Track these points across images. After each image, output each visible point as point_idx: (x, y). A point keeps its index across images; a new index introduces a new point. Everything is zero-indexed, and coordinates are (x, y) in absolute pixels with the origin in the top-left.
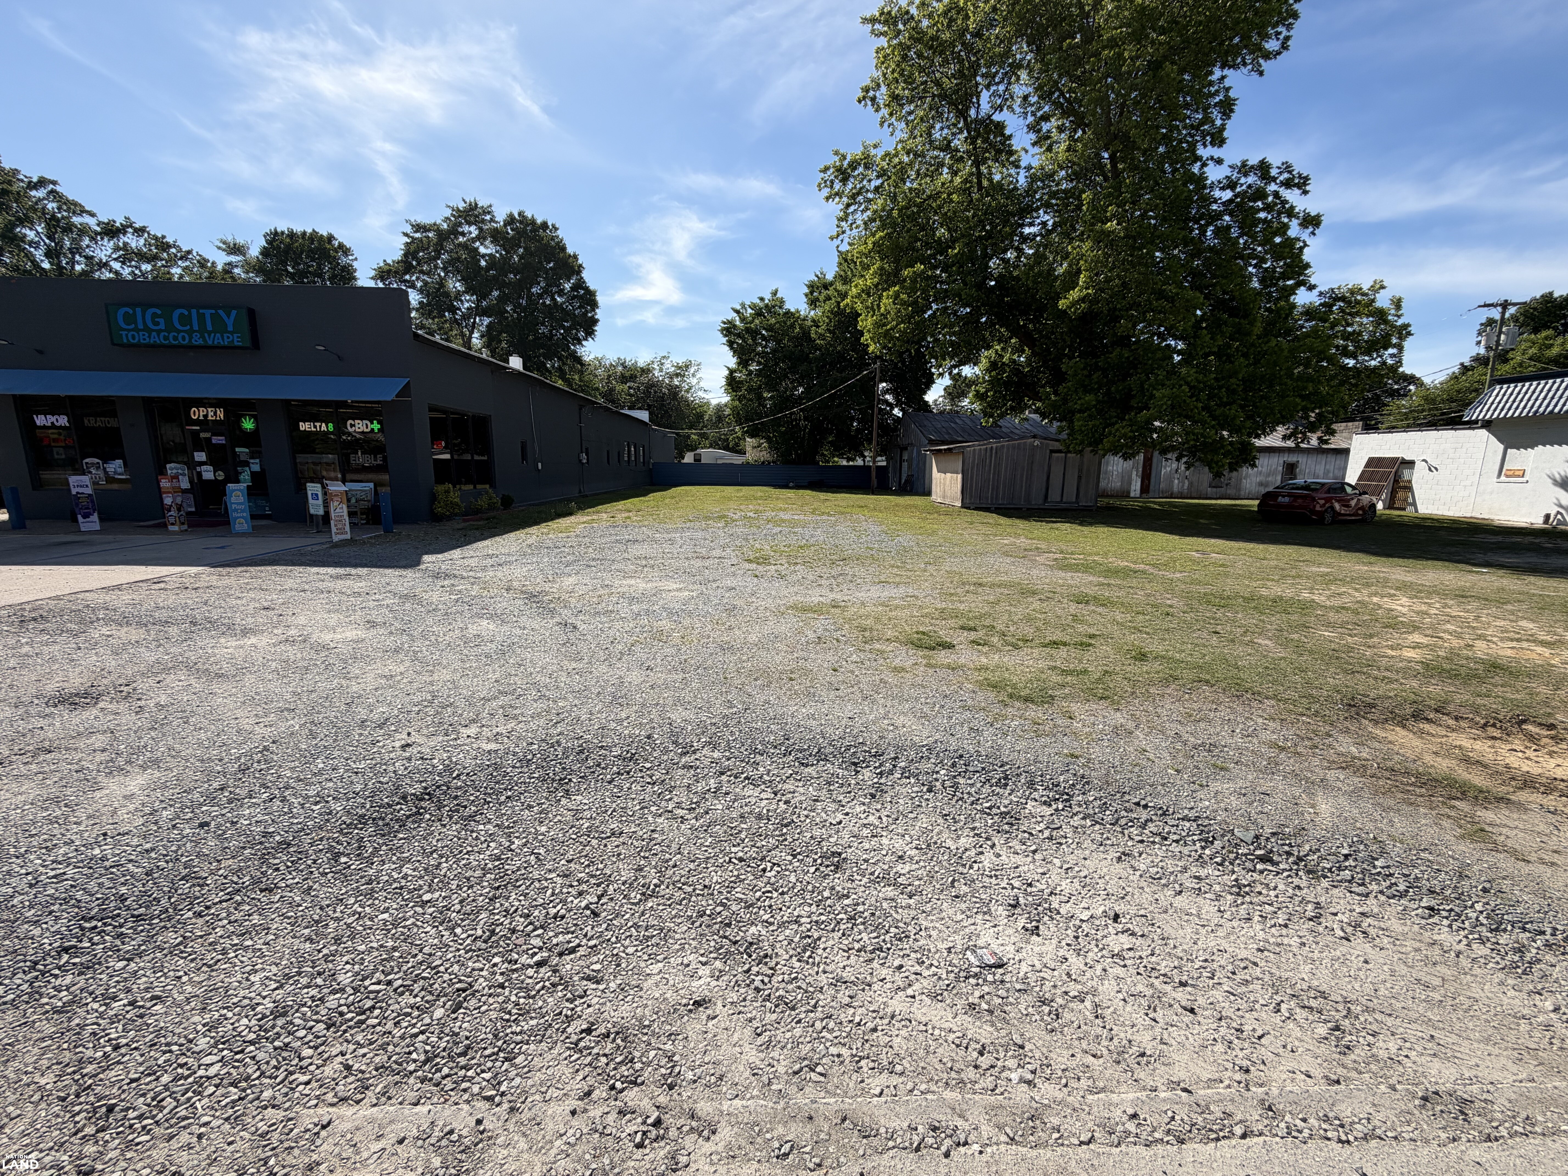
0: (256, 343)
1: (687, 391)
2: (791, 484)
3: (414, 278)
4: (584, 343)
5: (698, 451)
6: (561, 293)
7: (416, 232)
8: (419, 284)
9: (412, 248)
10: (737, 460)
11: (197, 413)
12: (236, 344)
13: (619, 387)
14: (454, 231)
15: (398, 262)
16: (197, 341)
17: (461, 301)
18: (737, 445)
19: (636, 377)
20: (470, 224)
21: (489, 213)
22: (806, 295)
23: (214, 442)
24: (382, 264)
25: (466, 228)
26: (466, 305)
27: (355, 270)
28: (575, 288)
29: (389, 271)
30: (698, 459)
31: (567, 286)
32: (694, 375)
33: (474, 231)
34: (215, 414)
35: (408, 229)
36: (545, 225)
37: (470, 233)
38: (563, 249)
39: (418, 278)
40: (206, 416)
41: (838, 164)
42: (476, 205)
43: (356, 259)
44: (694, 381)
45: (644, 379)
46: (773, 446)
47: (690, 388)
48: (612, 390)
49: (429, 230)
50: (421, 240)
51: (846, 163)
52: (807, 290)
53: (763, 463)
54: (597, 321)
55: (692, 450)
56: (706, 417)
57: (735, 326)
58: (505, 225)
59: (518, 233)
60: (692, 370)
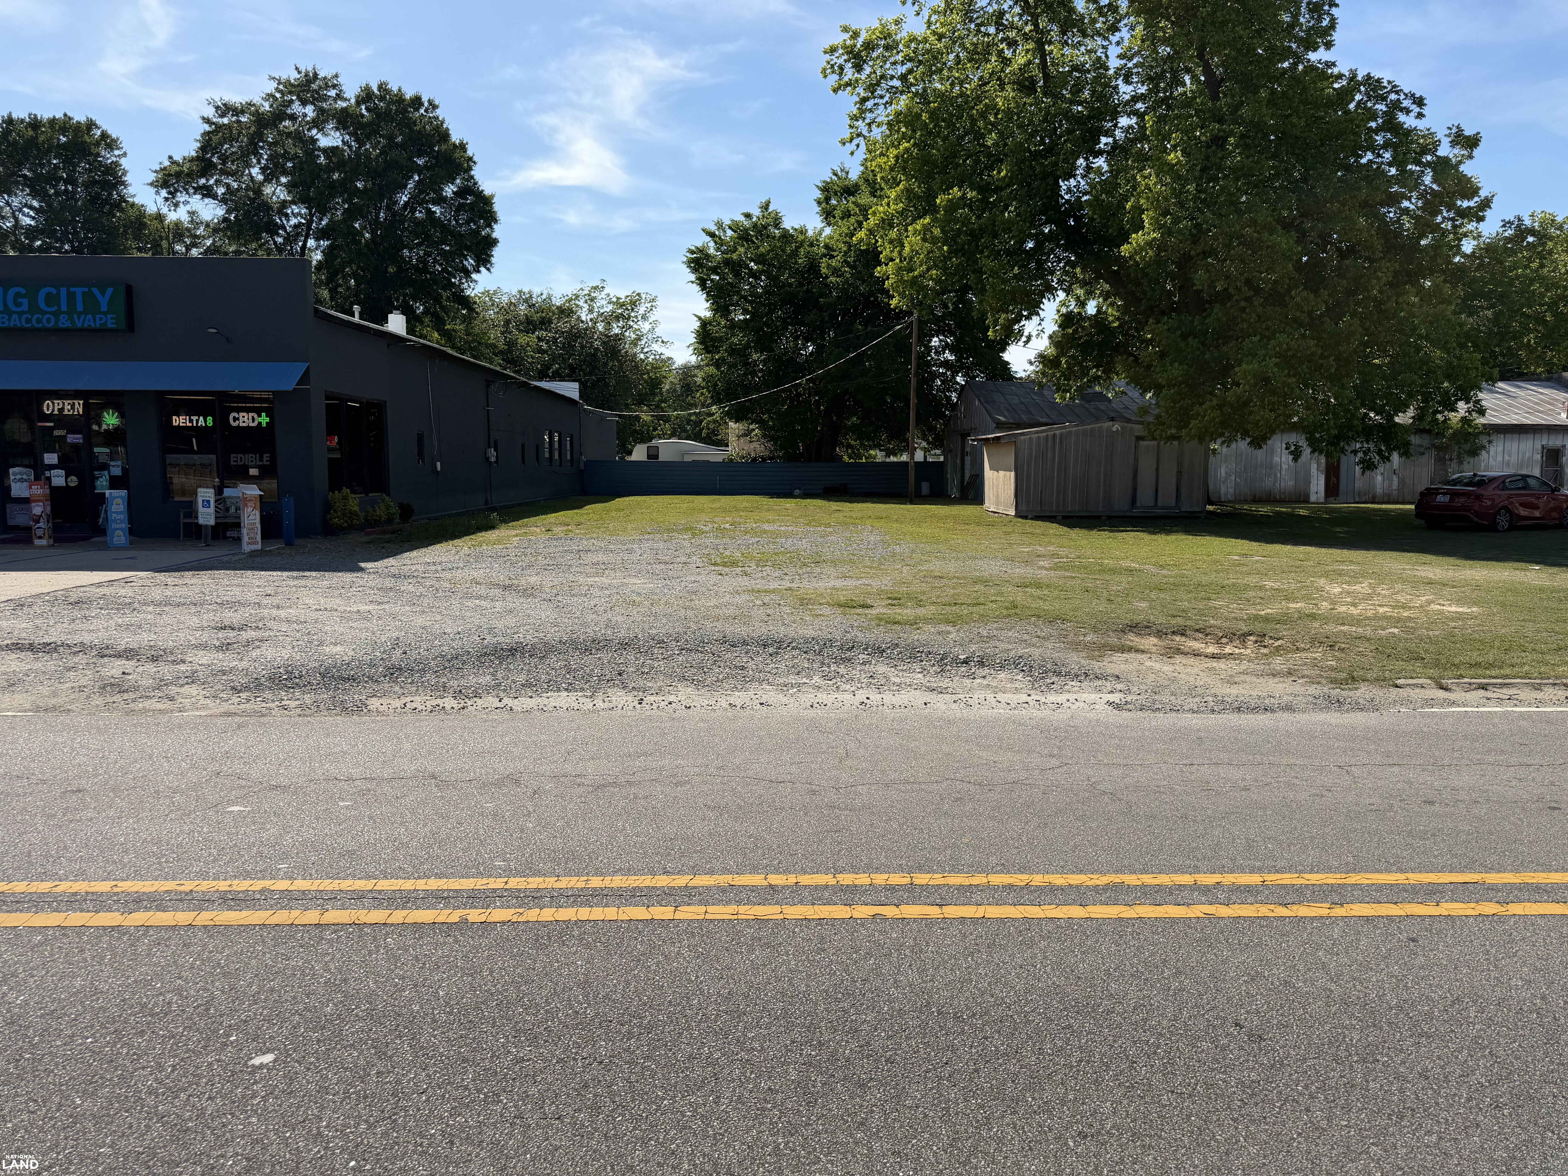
0: (131, 326)
1: (635, 343)
2: (797, 492)
3: (212, 182)
4: (474, 276)
5: (654, 442)
6: (440, 200)
7: (222, 116)
8: (221, 191)
9: (215, 139)
10: (714, 455)
11: (50, 407)
12: (110, 326)
13: (523, 339)
14: (280, 114)
15: (192, 160)
16: (64, 322)
17: (287, 215)
18: (714, 432)
19: (550, 322)
20: (304, 103)
21: (334, 86)
22: (819, 203)
23: (69, 440)
24: (167, 163)
25: (297, 108)
26: (294, 221)
27: (125, 173)
28: (462, 193)
29: (178, 175)
30: (653, 454)
31: (449, 190)
32: (644, 317)
33: (310, 111)
34: (73, 406)
35: (210, 112)
36: (417, 101)
37: (305, 115)
38: (445, 136)
39: (218, 182)
40: (61, 410)
41: (848, 42)
42: (316, 75)
43: (125, 154)
44: (645, 326)
45: (563, 325)
46: (768, 435)
47: (639, 338)
48: (511, 344)
49: (243, 112)
50: (229, 127)
51: (860, 41)
52: (818, 194)
53: (754, 460)
54: (494, 242)
55: (642, 441)
56: (666, 387)
57: (708, 256)
58: (358, 103)
59: (378, 115)
60: (642, 310)
